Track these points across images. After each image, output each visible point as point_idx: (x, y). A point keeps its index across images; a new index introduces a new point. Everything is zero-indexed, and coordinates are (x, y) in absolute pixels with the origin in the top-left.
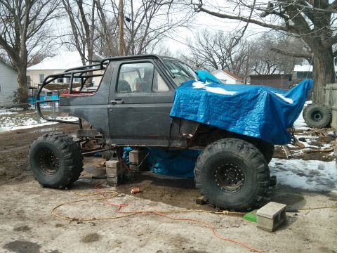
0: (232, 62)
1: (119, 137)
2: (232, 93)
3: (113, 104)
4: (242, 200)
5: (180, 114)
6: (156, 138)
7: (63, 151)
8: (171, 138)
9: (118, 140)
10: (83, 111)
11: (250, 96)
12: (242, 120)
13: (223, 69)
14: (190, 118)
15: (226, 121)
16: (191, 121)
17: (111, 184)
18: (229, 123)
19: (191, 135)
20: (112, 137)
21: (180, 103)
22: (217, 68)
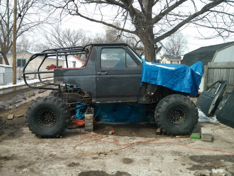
1: (103, 97)
2: (173, 68)
3: (99, 74)
4: (187, 128)
5: (148, 81)
6: (129, 96)
7: (62, 109)
8: (139, 96)
9: (101, 99)
10: (75, 80)
11: (183, 70)
12: (180, 83)
14: (153, 83)
15: (172, 85)
16: (153, 85)
17: (89, 131)
18: (173, 85)
19: (152, 94)
20: (97, 97)
21: (147, 74)
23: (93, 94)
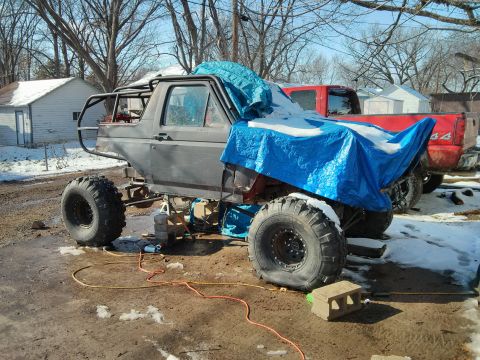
0: (417, 73)
3: (157, 138)
8: (223, 190)
13: (402, 83)
20: (155, 182)
22: (392, 81)
23: (148, 174)
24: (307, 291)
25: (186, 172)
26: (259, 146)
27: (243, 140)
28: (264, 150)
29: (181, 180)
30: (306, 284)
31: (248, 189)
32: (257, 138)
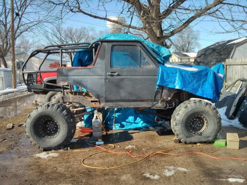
3: (110, 75)
6: (142, 101)
8: (154, 101)
9: (111, 103)
20: (106, 101)
23: (102, 97)
24: (212, 142)
25: (130, 94)
26: (176, 76)
27: (168, 74)
28: (179, 78)
29: (127, 98)
30: (211, 139)
31: (169, 98)
32: (175, 72)
